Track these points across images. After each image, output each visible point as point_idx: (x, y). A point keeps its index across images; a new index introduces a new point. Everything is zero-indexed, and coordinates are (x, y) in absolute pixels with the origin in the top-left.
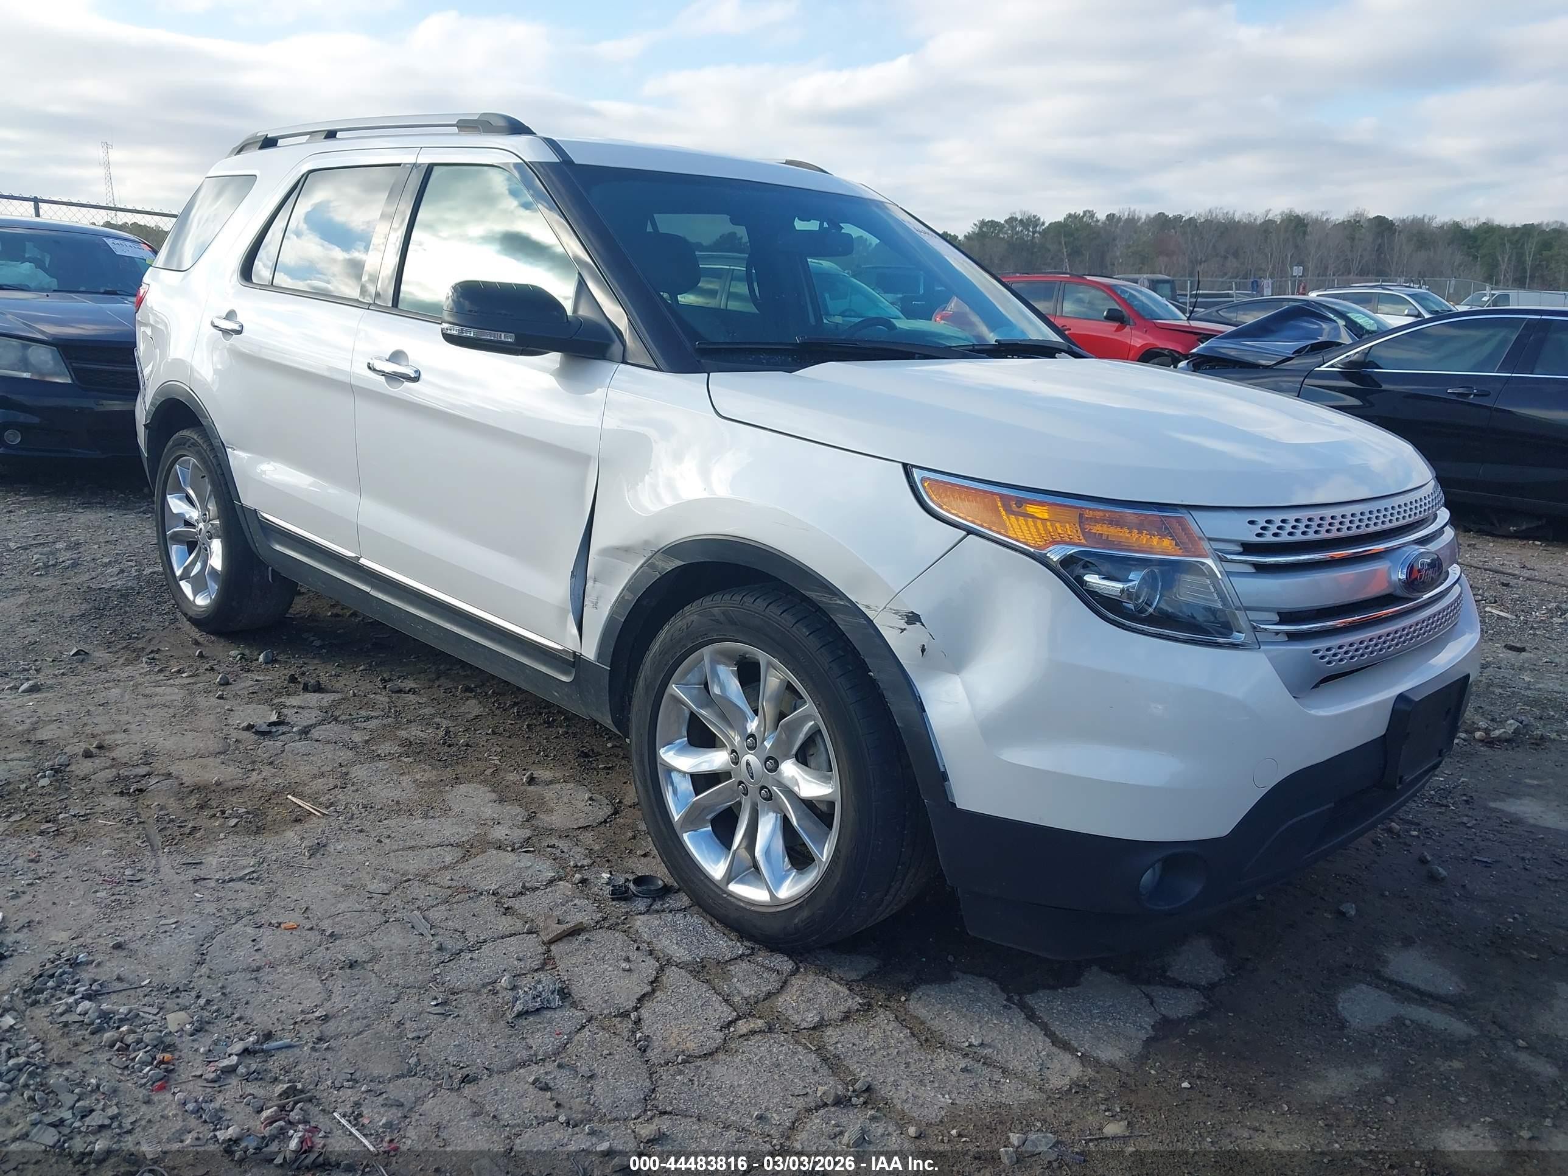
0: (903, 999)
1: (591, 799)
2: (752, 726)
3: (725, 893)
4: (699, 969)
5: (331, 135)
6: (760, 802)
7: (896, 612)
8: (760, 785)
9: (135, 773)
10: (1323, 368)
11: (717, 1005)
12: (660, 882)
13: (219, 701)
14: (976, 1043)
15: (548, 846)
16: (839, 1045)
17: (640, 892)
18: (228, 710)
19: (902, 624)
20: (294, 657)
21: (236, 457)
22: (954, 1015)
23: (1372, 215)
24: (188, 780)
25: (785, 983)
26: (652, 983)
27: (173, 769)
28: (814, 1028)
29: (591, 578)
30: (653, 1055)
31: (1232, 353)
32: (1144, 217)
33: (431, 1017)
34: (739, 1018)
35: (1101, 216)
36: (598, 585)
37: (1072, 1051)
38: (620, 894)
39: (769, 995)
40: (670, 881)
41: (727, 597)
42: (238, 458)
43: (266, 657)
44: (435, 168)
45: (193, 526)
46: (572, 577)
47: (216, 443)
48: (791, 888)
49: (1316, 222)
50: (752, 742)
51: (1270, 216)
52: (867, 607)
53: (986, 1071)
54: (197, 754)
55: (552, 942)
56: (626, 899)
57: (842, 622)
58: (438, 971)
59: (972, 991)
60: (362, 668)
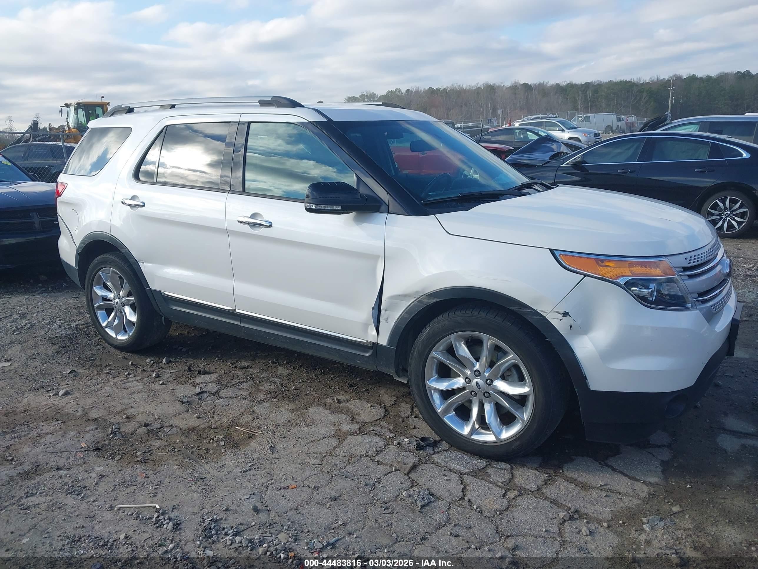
0: (561, 471)
1: (372, 406)
2: (477, 366)
3: (471, 440)
4: (474, 473)
5: (173, 107)
6: (483, 398)
7: (558, 312)
8: (483, 391)
9: (156, 428)
10: (564, 165)
11: (494, 488)
12: (431, 439)
13: (162, 386)
14: (603, 484)
15: (371, 431)
16: (552, 495)
17: (426, 445)
18: (172, 389)
19: (561, 317)
20: (178, 358)
21: (145, 267)
22: (584, 474)
23: (522, 83)
24: (184, 427)
25: (512, 473)
26: (462, 483)
27: (172, 423)
28: (538, 490)
29: (383, 309)
30: (486, 513)
31: (526, 162)
32: (423, 90)
33: (387, 515)
34: (506, 492)
35: (403, 91)
36: (387, 312)
37: (639, 481)
38: (419, 448)
39: (510, 480)
40: (437, 438)
41: (463, 312)
42: (146, 268)
43: (166, 360)
44: (252, 124)
45: (111, 301)
46: (372, 310)
47: (131, 260)
48: (507, 434)
49: (499, 87)
50: (477, 374)
51: (479, 86)
52: (542, 311)
53: (614, 495)
54: (176, 414)
55: (409, 473)
56: (422, 449)
57: (529, 318)
58: (372, 495)
59: (584, 463)
60: (217, 359)
